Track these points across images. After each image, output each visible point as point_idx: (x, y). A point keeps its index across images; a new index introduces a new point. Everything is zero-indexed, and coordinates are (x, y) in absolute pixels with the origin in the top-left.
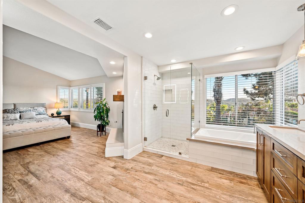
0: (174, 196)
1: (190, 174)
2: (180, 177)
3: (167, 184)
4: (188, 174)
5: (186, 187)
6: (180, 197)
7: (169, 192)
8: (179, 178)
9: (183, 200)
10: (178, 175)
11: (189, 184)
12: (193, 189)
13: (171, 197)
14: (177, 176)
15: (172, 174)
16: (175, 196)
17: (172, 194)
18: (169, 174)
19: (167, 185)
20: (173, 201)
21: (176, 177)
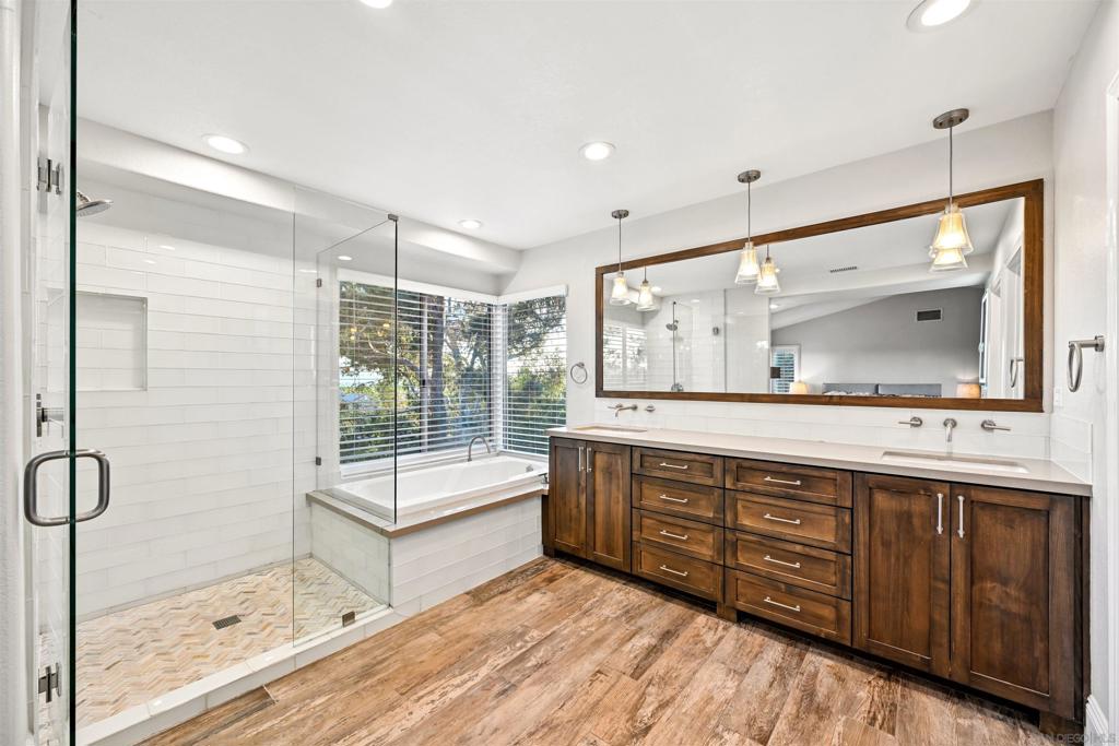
0: (558, 725)
1: (471, 650)
2: (470, 679)
3: (487, 732)
4: (464, 652)
5: (529, 680)
6: (564, 708)
7: (531, 734)
8: (470, 684)
9: (578, 705)
10: (457, 681)
11: (517, 667)
12: (539, 666)
13: (557, 734)
14: (458, 686)
15: (435, 696)
16: (555, 722)
17: (546, 730)
18: (431, 706)
19: (496, 730)
20: (578, 732)
21: (459, 692)
